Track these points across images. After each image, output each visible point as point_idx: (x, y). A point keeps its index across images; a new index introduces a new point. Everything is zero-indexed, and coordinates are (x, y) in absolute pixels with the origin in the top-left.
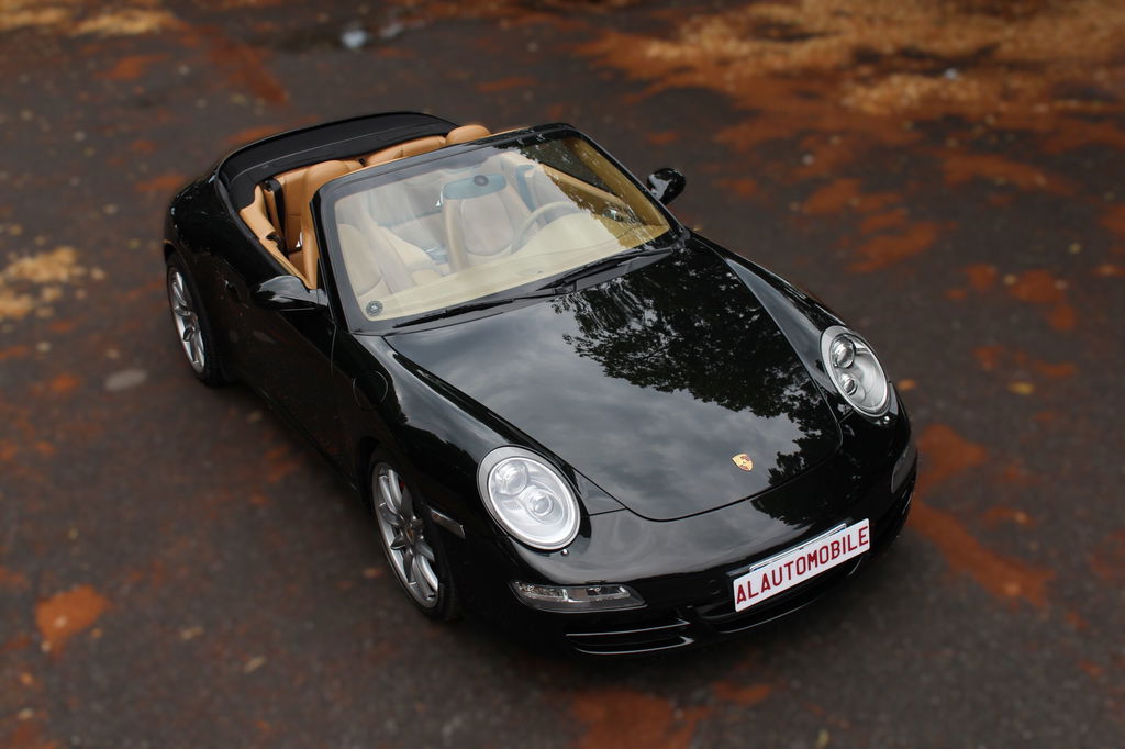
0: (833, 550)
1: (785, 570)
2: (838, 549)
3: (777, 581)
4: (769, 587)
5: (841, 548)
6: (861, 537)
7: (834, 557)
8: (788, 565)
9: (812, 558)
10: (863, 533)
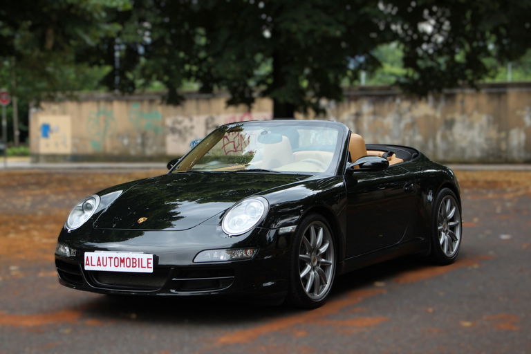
0: (133, 263)
1: (109, 260)
2: (135, 263)
3: (105, 264)
4: (100, 265)
5: (137, 263)
6: (148, 263)
7: (133, 267)
8: (111, 258)
9: (122, 261)
10: (150, 261)
